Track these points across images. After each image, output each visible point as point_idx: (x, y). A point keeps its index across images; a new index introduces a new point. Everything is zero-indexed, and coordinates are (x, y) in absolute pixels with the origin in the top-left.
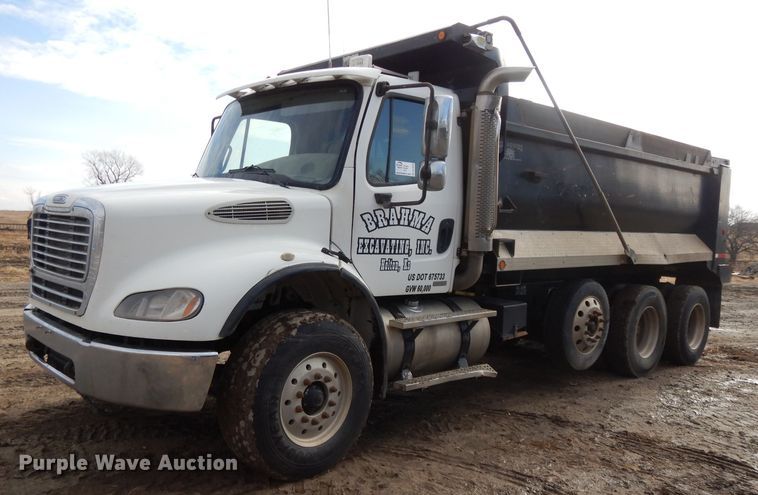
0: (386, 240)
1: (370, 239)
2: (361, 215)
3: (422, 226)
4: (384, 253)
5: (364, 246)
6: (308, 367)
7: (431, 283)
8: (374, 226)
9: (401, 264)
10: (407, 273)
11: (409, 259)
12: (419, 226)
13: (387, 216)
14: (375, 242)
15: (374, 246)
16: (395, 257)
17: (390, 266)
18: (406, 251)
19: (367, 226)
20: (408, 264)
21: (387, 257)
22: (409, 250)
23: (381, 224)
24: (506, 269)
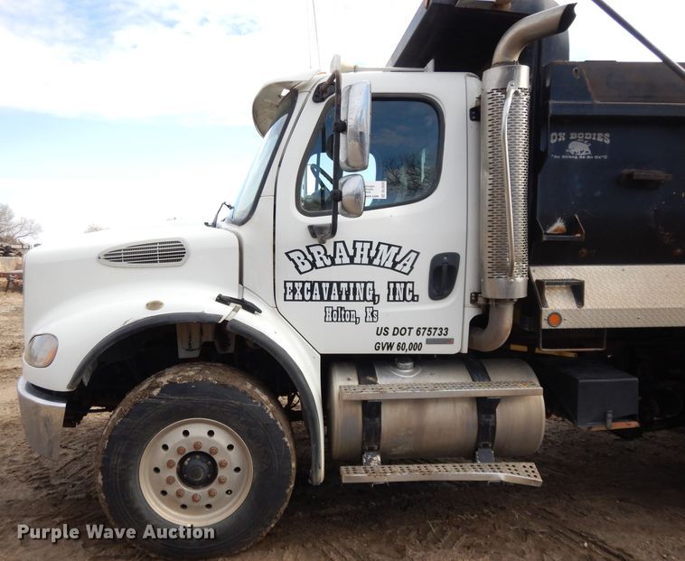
0: (331, 283)
1: (304, 283)
2: (287, 254)
3: (395, 263)
4: (329, 299)
5: (294, 291)
6: (186, 433)
7: (422, 339)
8: (308, 266)
9: (361, 314)
10: (373, 327)
11: (376, 307)
12: (390, 264)
13: (330, 252)
14: (312, 286)
15: (312, 290)
16: (348, 306)
17: (340, 316)
18: (369, 297)
19: (297, 267)
20: (374, 315)
21: (335, 305)
22: (374, 296)
23: (319, 263)
24: (563, 326)
